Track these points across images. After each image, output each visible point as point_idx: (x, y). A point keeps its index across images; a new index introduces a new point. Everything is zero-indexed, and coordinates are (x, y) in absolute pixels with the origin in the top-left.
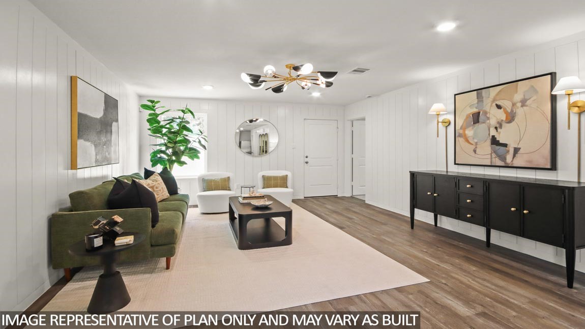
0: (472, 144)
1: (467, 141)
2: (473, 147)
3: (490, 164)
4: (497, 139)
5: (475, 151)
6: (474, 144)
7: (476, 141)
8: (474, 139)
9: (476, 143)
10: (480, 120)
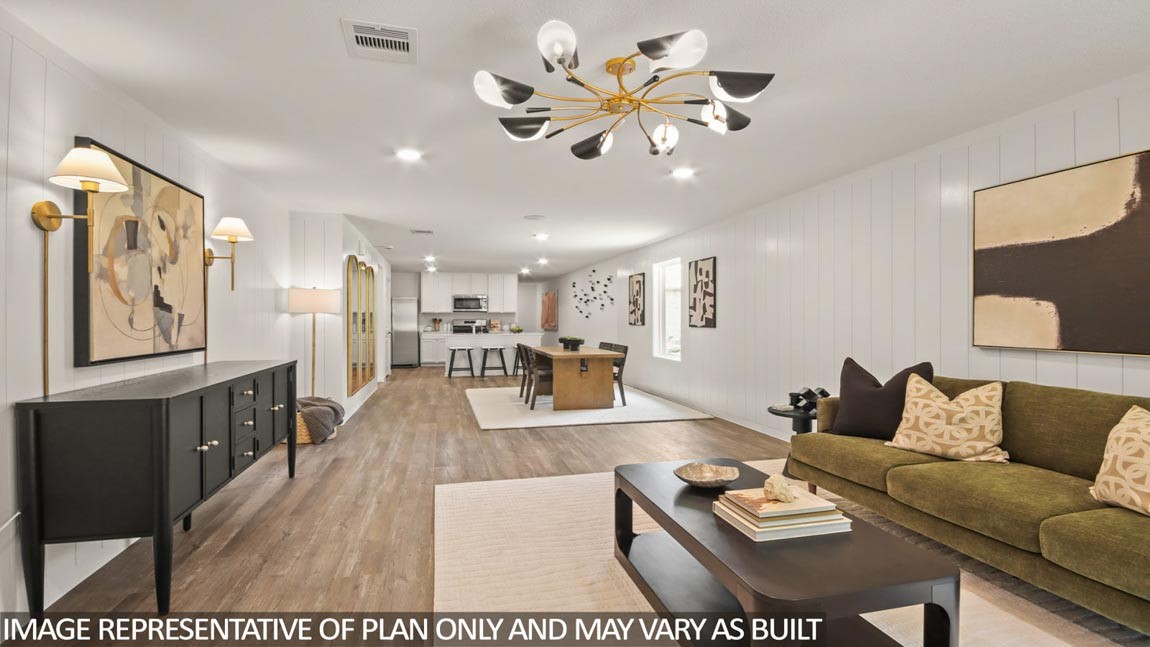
0: (125, 302)
1: (118, 293)
2: (127, 310)
3: (152, 352)
4: (162, 295)
5: (131, 321)
6: (130, 303)
7: (132, 294)
8: (129, 288)
9: (133, 300)
10: (138, 244)
